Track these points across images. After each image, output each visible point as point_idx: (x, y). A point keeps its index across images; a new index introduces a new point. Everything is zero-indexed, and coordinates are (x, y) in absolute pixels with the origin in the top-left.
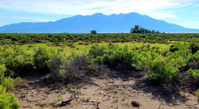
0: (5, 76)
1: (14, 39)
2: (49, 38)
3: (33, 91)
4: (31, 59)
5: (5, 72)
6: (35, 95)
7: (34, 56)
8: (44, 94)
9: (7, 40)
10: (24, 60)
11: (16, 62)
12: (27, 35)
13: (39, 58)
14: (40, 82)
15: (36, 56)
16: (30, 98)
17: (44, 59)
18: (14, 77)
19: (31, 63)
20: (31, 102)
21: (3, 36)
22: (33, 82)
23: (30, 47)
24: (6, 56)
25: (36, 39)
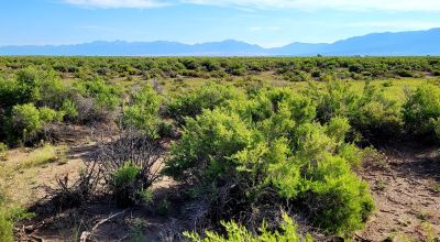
0: (346, 141)
1: (354, 69)
2: (430, 67)
3: (400, 180)
4: (398, 111)
5: (347, 134)
6: (406, 192)
7: (403, 106)
8: (426, 193)
9: (340, 70)
10: (382, 112)
11: (366, 114)
12: (382, 60)
13: (415, 111)
14: (417, 164)
15: (408, 106)
16: (394, 195)
17: (427, 116)
18: (362, 145)
19: (397, 120)
20: (396, 203)
21: (334, 61)
22: (399, 161)
23: (385, 85)
24: (348, 101)
25: (401, 69)
